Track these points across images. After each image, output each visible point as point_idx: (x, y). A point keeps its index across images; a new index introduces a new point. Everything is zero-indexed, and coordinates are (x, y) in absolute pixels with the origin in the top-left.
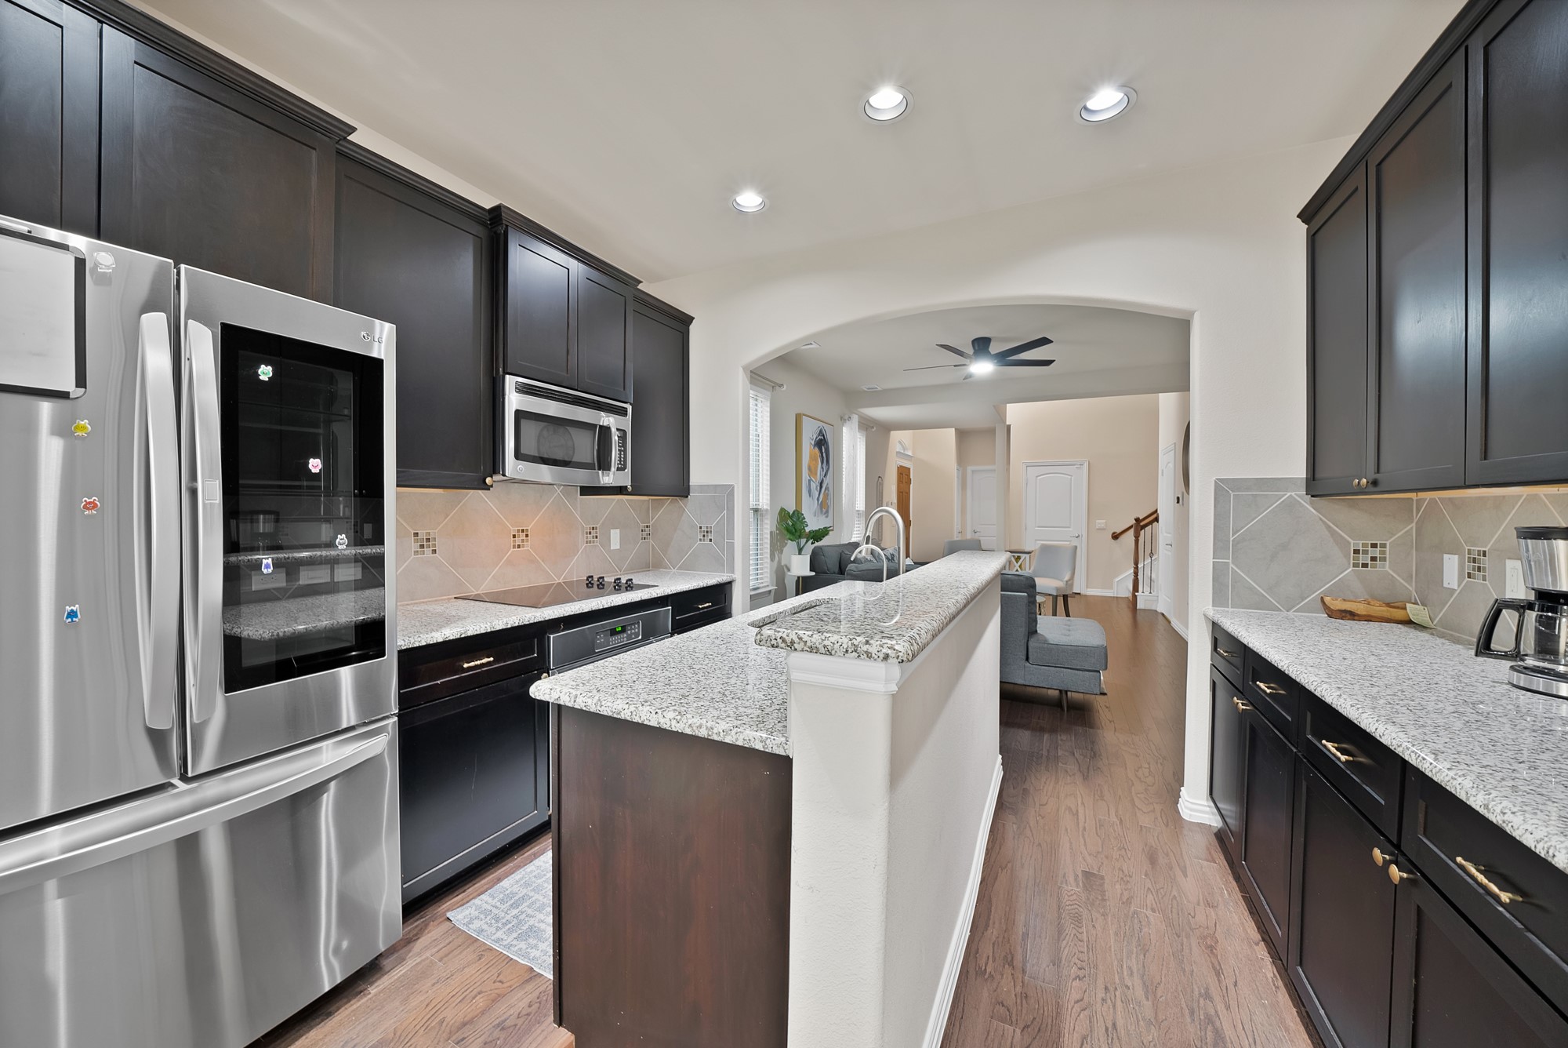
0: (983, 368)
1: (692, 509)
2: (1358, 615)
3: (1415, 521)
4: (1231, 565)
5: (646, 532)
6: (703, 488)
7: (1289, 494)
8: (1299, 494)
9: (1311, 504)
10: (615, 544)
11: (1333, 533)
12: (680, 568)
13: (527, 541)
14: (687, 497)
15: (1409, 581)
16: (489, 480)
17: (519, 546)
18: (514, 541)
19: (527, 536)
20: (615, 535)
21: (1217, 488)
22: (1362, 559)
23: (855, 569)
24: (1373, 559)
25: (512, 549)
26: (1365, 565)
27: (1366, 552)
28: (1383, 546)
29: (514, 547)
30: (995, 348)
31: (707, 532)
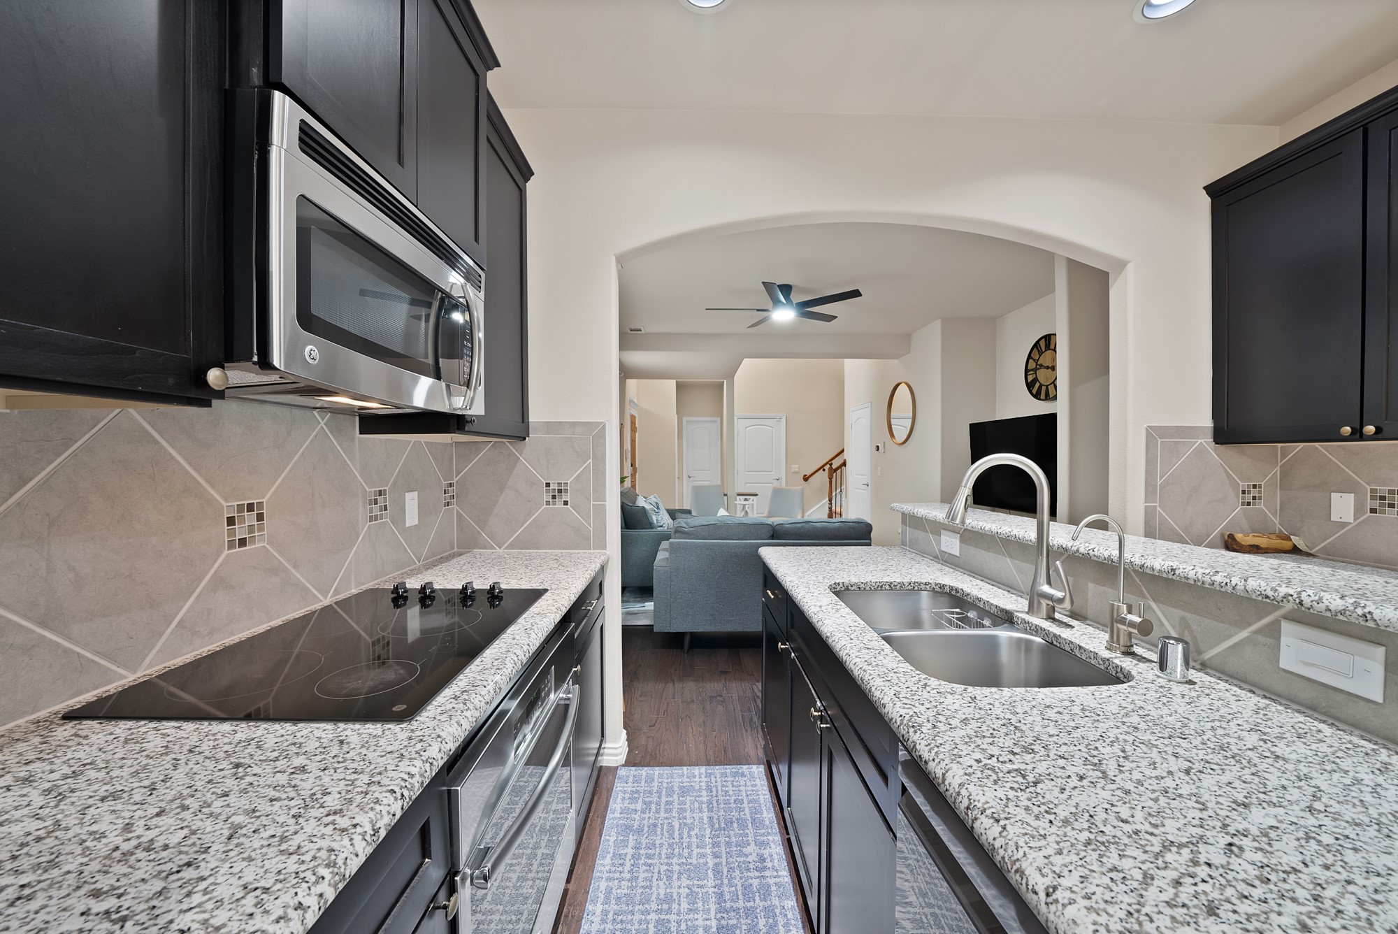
0: (784, 315)
1: (528, 456)
2: (1262, 548)
3: (1280, 464)
4: (1158, 509)
5: (452, 494)
6: (549, 427)
7: (1200, 441)
8: (1207, 441)
9: (1215, 450)
10: (412, 519)
11: (1229, 476)
12: (511, 546)
13: (261, 529)
14: (525, 439)
15: (1275, 516)
16: (213, 376)
17: (243, 542)
18: (232, 533)
19: (260, 517)
20: (412, 501)
21: (1149, 436)
22: (1248, 498)
23: (685, 525)
24: (1254, 498)
25: (226, 552)
26: (1249, 504)
27: (1249, 492)
28: (1260, 486)
29: (231, 545)
30: (797, 298)
31: (560, 491)
